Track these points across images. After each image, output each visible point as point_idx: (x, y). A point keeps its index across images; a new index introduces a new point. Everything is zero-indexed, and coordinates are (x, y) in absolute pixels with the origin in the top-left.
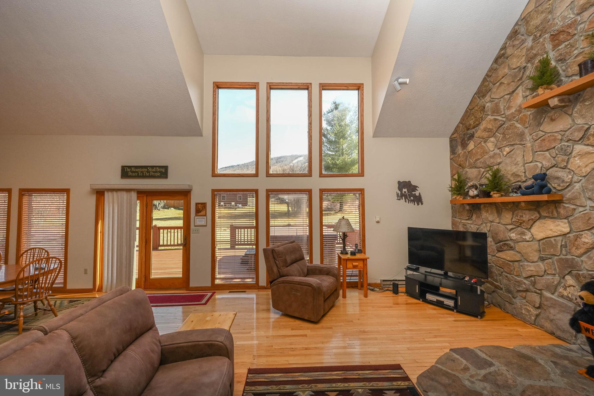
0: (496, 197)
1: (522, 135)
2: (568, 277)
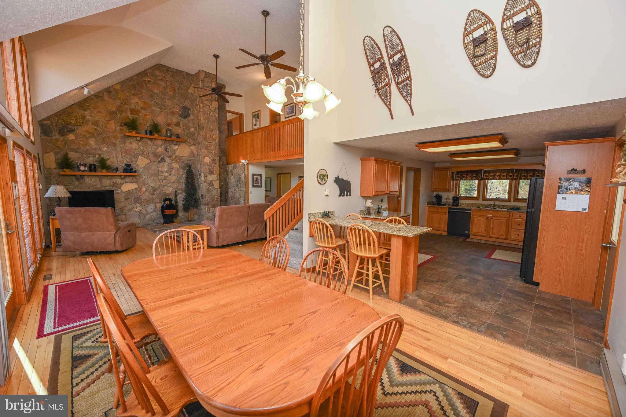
0: (104, 172)
1: (115, 145)
2: (137, 204)
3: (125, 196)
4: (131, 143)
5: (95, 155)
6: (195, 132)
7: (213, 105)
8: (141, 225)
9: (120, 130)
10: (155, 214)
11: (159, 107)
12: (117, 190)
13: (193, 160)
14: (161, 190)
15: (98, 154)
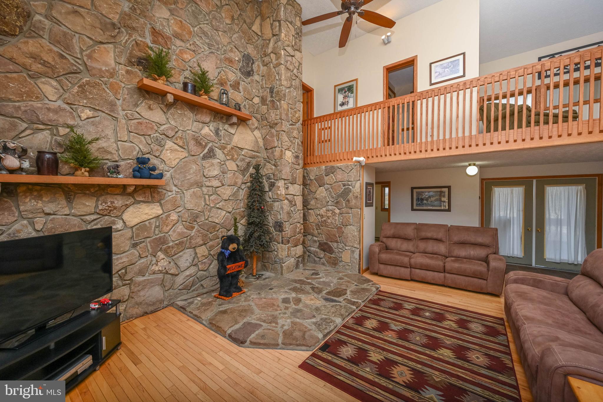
0: (81, 177)
1: (112, 105)
2: (159, 253)
3: (132, 237)
4: (150, 108)
5: (56, 126)
6: (260, 105)
7: (296, 57)
8: (166, 303)
9: (128, 72)
10: (192, 270)
11: (207, 41)
12: (114, 223)
13: (258, 157)
14: (206, 218)
15: (68, 126)
